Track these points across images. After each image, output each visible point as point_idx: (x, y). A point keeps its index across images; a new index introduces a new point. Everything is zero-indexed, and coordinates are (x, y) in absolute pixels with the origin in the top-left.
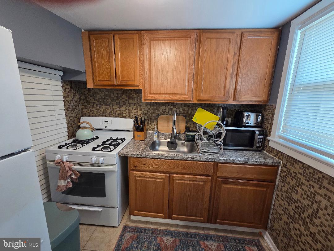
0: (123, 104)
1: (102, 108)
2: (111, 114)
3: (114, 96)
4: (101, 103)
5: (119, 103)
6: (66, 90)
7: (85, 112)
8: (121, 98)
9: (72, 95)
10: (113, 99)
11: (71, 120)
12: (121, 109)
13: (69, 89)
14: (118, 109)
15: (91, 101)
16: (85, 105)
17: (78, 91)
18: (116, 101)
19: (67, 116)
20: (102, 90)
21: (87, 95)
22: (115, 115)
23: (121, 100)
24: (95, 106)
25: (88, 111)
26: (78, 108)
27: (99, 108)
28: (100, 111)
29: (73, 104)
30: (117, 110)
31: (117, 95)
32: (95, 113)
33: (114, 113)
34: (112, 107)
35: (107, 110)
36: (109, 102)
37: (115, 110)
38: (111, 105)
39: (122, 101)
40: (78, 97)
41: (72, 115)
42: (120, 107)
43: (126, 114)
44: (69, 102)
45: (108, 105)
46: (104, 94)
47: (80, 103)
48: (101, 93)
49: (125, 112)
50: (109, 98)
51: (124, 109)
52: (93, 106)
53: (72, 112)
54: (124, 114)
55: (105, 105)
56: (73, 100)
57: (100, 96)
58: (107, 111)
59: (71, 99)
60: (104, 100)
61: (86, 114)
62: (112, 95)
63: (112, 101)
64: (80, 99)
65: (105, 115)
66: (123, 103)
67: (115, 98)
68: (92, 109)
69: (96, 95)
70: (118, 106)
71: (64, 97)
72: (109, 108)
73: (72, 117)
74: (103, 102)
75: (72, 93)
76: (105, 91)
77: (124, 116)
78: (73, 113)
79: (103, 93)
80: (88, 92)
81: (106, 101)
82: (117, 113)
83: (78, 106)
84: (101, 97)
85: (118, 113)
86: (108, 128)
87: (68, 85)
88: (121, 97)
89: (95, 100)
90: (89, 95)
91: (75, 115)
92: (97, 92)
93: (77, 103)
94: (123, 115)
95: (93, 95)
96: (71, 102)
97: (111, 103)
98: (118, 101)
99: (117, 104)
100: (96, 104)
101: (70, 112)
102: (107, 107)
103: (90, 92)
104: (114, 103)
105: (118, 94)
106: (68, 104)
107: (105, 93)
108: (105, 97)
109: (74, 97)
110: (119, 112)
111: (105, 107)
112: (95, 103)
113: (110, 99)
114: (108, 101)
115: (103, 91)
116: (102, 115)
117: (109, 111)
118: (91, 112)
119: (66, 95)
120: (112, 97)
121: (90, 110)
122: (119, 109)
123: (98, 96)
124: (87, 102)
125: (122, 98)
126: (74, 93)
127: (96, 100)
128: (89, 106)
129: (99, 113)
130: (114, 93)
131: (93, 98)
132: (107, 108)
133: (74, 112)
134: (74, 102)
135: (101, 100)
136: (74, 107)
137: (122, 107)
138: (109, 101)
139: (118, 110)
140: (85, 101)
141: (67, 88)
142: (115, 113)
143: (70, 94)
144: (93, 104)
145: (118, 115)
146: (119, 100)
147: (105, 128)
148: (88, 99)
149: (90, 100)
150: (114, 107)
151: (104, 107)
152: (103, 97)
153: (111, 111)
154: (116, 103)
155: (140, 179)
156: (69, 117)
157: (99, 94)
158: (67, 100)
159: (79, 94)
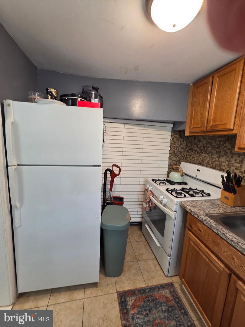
0: (223, 154)
1: (202, 156)
2: (208, 164)
3: (215, 144)
4: (202, 151)
5: (220, 152)
6: (174, 138)
7: (188, 159)
8: (223, 147)
9: (179, 143)
10: (214, 148)
11: (173, 163)
12: (220, 159)
13: (178, 137)
14: (217, 159)
15: (194, 149)
16: (189, 152)
17: (186, 139)
18: (217, 150)
19: (170, 159)
20: (205, 137)
21: (193, 143)
22: (213, 165)
23: (222, 149)
24: (196, 154)
25: (190, 158)
26: (183, 154)
27: (199, 156)
28: (199, 159)
29: (179, 150)
30: (215, 160)
31: (219, 143)
32: (195, 160)
33: (211, 163)
34: (211, 156)
35: (205, 158)
36: (209, 151)
37: (214, 160)
38: (210, 154)
39: (224, 150)
40: (185, 144)
41: (175, 159)
42: (219, 157)
43: (224, 166)
44: (175, 148)
45: (207, 154)
46: (207, 142)
47: (186, 150)
48: (203, 140)
49: (224, 164)
50: (210, 146)
51: (224, 160)
52: (194, 154)
53: (176, 156)
54: (223, 166)
55: (205, 153)
56: (179, 147)
57: (203, 143)
58: (205, 160)
59: (178, 146)
60: (205, 148)
61: (188, 160)
62: (214, 142)
63: (212, 149)
64: (187, 146)
65: (203, 164)
66: (224, 152)
67: (216, 146)
68: (194, 156)
69: (199, 143)
70: (218, 155)
71: (171, 144)
72: (208, 157)
73: (175, 160)
74: (204, 150)
75: (180, 141)
76: (207, 139)
77: (222, 169)
78: (176, 158)
79: (206, 140)
80: (194, 140)
81: (207, 149)
82: (214, 164)
83: (183, 152)
84: (203, 145)
85: (216, 164)
86: (197, 177)
87: (177, 134)
88: (223, 145)
89: (197, 148)
90: (194, 143)
91: (179, 159)
92: (201, 140)
93: (183, 150)
94: (221, 167)
95: (197, 143)
96: (176, 148)
97: (211, 152)
98: (219, 150)
99: (216, 153)
100: (198, 152)
101: (174, 157)
102: (207, 155)
103: (195, 140)
104: (214, 151)
105: (220, 141)
106: (174, 150)
107: (207, 140)
108: (206, 145)
109: (180, 144)
110: (217, 162)
111: (205, 155)
112: (197, 150)
113: (211, 148)
114: (208, 149)
115: (206, 139)
116: (201, 164)
117: (207, 160)
118: (192, 159)
119: (173, 143)
120: (213, 144)
121: (191, 157)
122: (219, 159)
123: (201, 144)
124: (192, 150)
125: (225, 147)
126: (182, 140)
127: (199, 148)
128: (192, 153)
129: (198, 161)
130: (216, 141)
131: (196, 146)
132: (206, 157)
133: (178, 157)
134: (180, 148)
135: (202, 148)
136: (179, 153)
137: (222, 158)
138: (210, 149)
139: (217, 161)
140: (190, 148)
141: (175, 137)
142: (213, 164)
143: (177, 141)
144: (196, 152)
145: (216, 166)
146: (221, 148)
147: (196, 177)
148: (192, 147)
149: (194, 147)
150: (213, 156)
151: (203, 155)
152: (205, 145)
153: (209, 161)
154: (217, 151)
155: (194, 245)
156: (172, 160)
157: (202, 142)
158: (173, 147)
159: (187, 142)
